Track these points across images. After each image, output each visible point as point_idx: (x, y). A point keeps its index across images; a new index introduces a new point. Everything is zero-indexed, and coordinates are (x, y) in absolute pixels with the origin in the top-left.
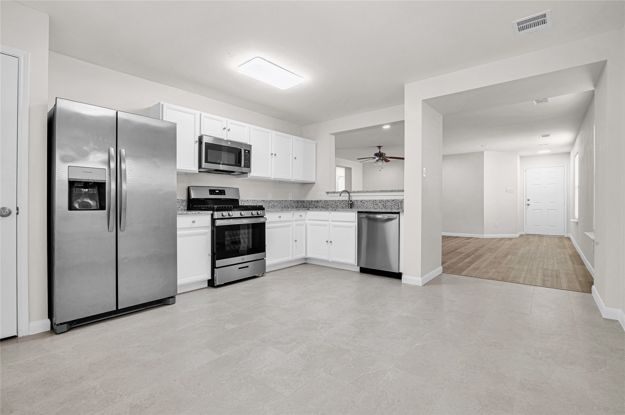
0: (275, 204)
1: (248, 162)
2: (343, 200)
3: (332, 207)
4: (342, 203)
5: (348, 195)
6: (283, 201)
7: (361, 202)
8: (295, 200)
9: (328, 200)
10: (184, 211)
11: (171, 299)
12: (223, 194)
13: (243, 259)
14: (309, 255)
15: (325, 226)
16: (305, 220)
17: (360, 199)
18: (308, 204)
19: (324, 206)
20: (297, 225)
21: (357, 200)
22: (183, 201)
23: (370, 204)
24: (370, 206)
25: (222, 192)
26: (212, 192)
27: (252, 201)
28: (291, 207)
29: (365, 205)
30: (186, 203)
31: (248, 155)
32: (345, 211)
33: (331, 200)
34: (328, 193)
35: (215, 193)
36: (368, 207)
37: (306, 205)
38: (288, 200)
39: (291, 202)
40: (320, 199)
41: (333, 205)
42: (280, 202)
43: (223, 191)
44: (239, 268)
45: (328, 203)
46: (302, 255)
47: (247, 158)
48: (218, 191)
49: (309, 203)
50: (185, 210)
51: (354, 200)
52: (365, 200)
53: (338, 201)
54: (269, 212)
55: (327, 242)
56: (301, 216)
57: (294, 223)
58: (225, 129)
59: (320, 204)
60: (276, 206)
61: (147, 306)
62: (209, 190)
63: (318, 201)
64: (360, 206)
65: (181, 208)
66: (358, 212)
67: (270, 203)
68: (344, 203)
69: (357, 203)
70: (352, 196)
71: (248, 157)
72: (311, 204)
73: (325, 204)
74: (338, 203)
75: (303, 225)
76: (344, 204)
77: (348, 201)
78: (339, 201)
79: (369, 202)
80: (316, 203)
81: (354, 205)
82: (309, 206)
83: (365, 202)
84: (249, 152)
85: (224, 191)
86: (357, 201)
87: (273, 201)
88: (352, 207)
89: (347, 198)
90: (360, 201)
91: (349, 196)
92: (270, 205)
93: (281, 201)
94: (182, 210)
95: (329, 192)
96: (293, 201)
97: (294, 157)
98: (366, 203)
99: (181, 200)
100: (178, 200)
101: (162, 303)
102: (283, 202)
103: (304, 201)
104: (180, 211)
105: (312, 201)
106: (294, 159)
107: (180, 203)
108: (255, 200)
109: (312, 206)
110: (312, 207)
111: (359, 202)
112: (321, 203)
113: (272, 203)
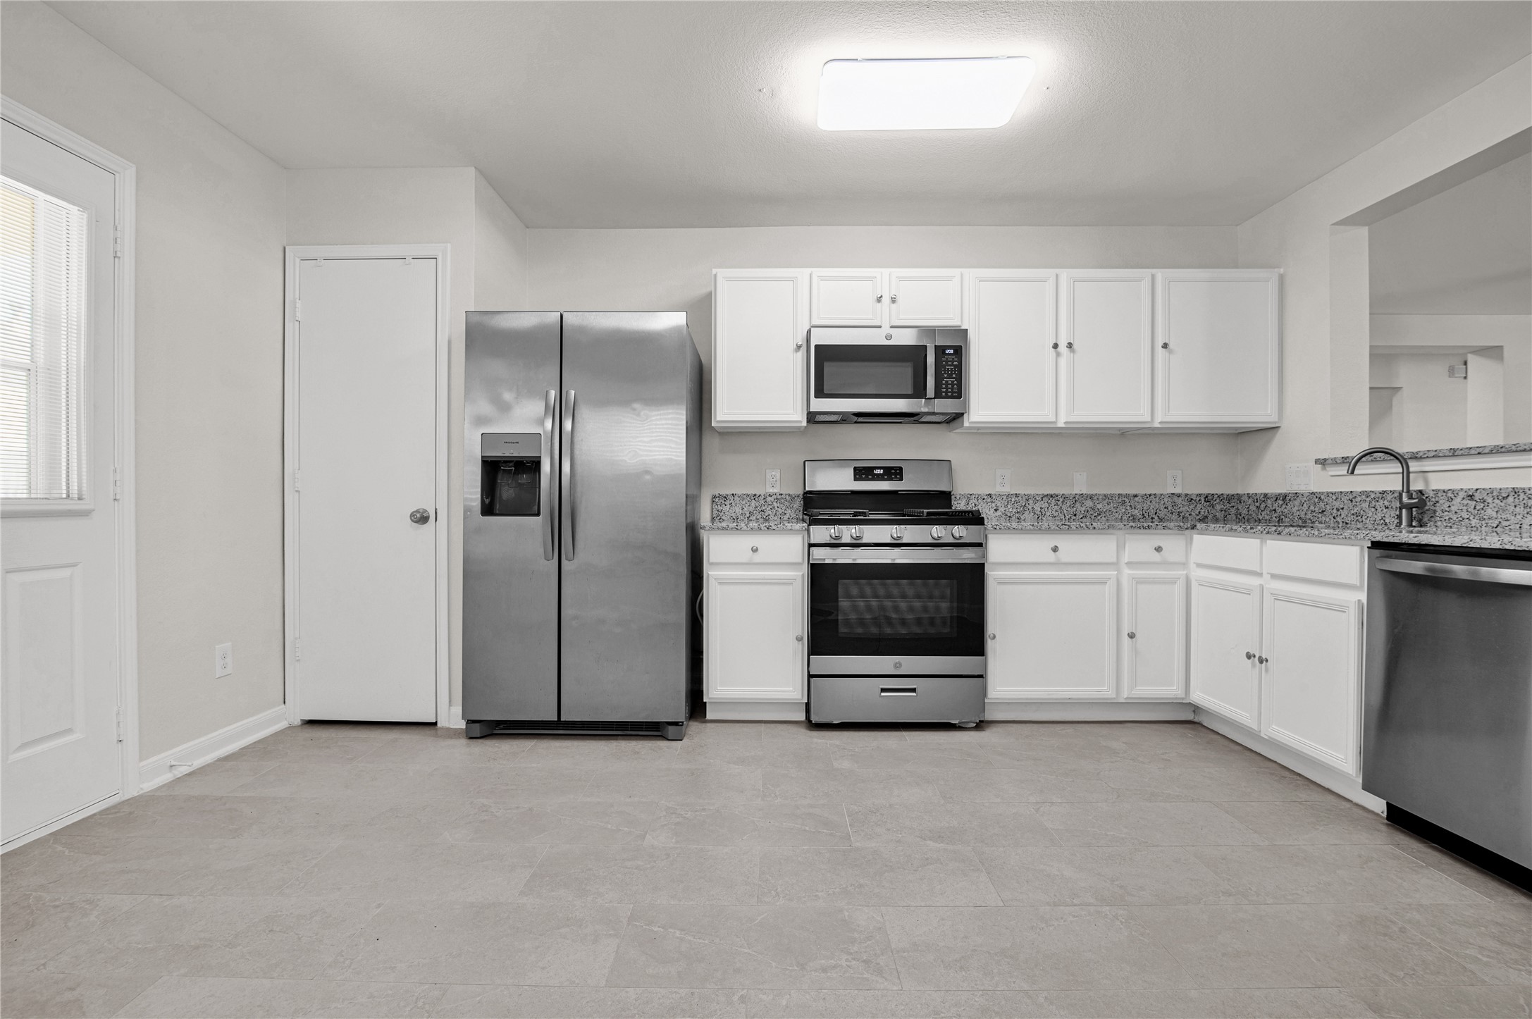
0: (1099, 506)
1: (953, 382)
2: (1384, 492)
3: (1339, 519)
4: (1381, 502)
5: (1396, 467)
6: (1136, 496)
7: (1471, 497)
8: (1193, 490)
9: (1323, 493)
10: (797, 523)
11: (671, 728)
12: (896, 477)
13: (897, 665)
14: (1198, 696)
15: (1246, 592)
16: (1184, 565)
17: (1465, 487)
18: (1253, 508)
19: (1309, 516)
20: (1139, 581)
21: (1446, 488)
22: (794, 498)
23: (1518, 510)
24: (1519, 517)
25: (893, 474)
26: (863, 473)
27: (1005, 497)
28: (1174, 517)
29: (1490, 512)
30: (802, 502)
31: (953, 361)
32: (1313, 539)
33: (1333, 491)
34: (1323, 462)
35: (870, 477)
36: (1505, 523)
37: (1245, 512)
38: (1158, 492)
39: (1176, 499)
40: (1295, 489)
41: (1344, 513)
42: (1123, 499)
43: (896, 470)
44: (883, 690)
45: (1322, 504)
46: (1172, 690)
47: (952, 371)
48: (882, 471)
49: (1258, 504)
50: (797, 519)
51: (1436, 492)
52: (1491, 491)
53: (1364, 497)
54: (1008, 531)
55: (1249, 656)
56: (1159, 549)
57: (1127, 572)
58: (879, 299)
59: (1294, 507)
60: (1103, 515)
61: (628, 730)
62: (855, 469)
63: (1284, 498)
64: (1465, 515)
65: (788, 515)
66: (1376, 545)
67: (1078, 504)
68: (1387, 503)
69: (1447, 504)
70: (1430, 475)
71: (955, 366)
72: (1263, 506)
73: (1312, 508)
74: (1365, 505)
75: (1172, 581)
76: (1387, 508)
77: (1401, 495)
78: (1367, 494)
79: (1511, 499)
80: (1281, 502)
81: (1435, 511)
82: (1257, 514)
83: (1489, 500)
84: (958, 351)
85: (901, 469)
86: (1450, 494)
87: (1091, 497)
88: (1426, 519)
89: (1395, 484)
90: (1462, 495)
91: (1407, 474)
92: (1080, 509)
93: (1127, 496)
94: (790, 520)
95: (1325, 460)
96: (1186, 495)
97: (1161, 344)
98: (1497, 501)
99: (789, 495)
100: (781, 494)
101: (659, 731)
102: (1136, 499)
103: (1239, 498)
104: (785, 522)
105: (1265, 495)
106: (1160, 351)
107: (787, 503)
108: (1017, 495)
109: (1265, 515)
110: (1268, 517)
111: (1458, 500)
112: (1297, 503)
113: (1089, 503)
